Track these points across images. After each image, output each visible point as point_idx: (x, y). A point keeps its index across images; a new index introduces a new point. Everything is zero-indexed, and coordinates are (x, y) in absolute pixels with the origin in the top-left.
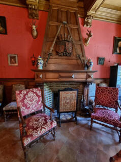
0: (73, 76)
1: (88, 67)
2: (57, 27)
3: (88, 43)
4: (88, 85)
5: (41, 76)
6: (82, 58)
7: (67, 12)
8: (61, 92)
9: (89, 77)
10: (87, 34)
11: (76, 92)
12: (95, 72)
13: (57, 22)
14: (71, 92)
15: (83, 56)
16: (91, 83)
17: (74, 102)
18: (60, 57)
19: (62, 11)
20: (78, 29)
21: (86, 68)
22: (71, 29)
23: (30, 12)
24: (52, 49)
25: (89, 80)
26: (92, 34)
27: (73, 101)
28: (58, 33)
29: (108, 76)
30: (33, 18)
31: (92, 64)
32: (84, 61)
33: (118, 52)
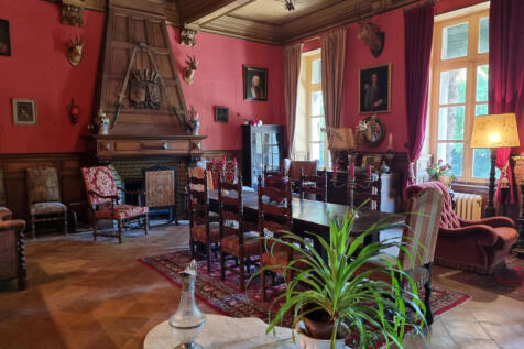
0: (166, 146)
1: (192, 129)
2: (128, 51)
3: (192, 76)
4: (195, 162)
5: (108, 146)
6: (180, 112)
7: (144, 21)
8: (147, 173)
9: (195, 146)
10: (187, 62)
11: (173, 172)
12: (204, 137)
13: (128, 41)
14: (164, 172)
15: (182, 108)
16: (199, 156)
17: (170, 189)
18: (138, 111)
19: (136, 20)
20: (168, 56)
21: (188, 131)
22: (156, 56)
23: (64, 13)
24: (122, 96)
25: (194, 151)
26: (197, 64)
27: (168, 188)
28: (131, 66)
29: (238, 146)
30: (72, 24)
31: (198, 124)
32: (184, 117)
33: (254, 95)
